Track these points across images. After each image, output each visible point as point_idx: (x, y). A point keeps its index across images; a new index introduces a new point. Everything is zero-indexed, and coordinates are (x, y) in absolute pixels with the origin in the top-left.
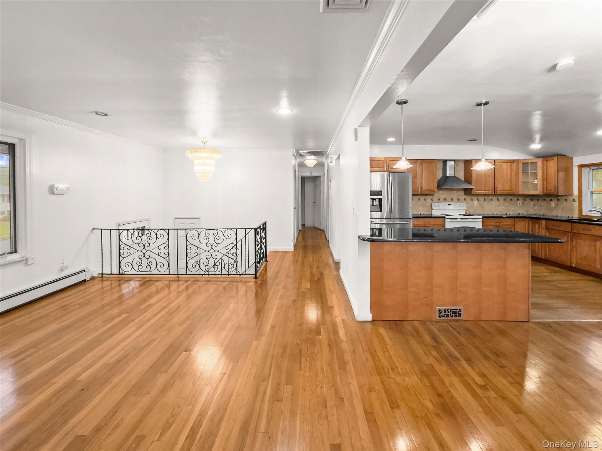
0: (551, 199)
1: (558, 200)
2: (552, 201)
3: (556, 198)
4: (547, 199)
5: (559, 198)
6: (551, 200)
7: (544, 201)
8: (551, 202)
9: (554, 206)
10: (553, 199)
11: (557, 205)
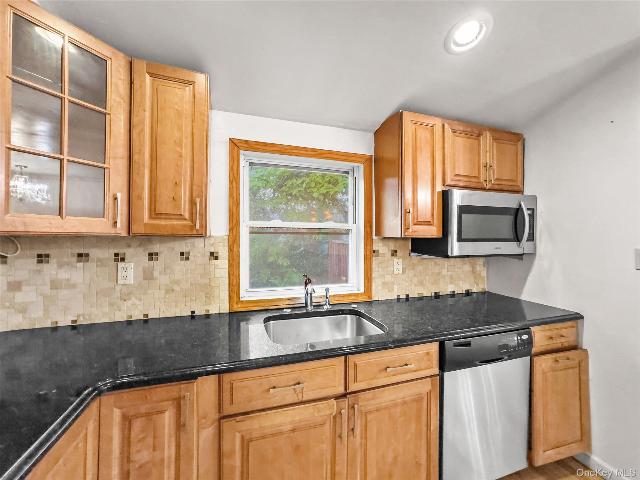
0: (116, 251)
1: (152, 256)
2: (123, 260)
3: (141, 249)
4: (95, 253)
5: (155, 248)
6: (119, 258)
7: (80, 265)
8: (121, 264)
9: (131, 280)
10: (129, 252)
11: (148, 276)
